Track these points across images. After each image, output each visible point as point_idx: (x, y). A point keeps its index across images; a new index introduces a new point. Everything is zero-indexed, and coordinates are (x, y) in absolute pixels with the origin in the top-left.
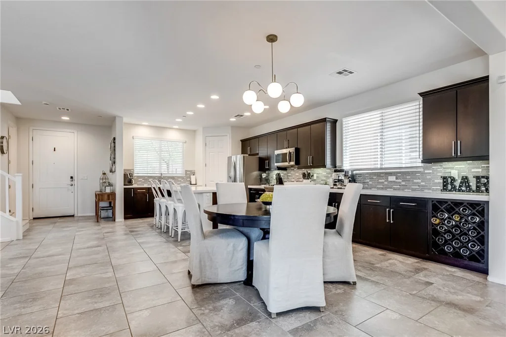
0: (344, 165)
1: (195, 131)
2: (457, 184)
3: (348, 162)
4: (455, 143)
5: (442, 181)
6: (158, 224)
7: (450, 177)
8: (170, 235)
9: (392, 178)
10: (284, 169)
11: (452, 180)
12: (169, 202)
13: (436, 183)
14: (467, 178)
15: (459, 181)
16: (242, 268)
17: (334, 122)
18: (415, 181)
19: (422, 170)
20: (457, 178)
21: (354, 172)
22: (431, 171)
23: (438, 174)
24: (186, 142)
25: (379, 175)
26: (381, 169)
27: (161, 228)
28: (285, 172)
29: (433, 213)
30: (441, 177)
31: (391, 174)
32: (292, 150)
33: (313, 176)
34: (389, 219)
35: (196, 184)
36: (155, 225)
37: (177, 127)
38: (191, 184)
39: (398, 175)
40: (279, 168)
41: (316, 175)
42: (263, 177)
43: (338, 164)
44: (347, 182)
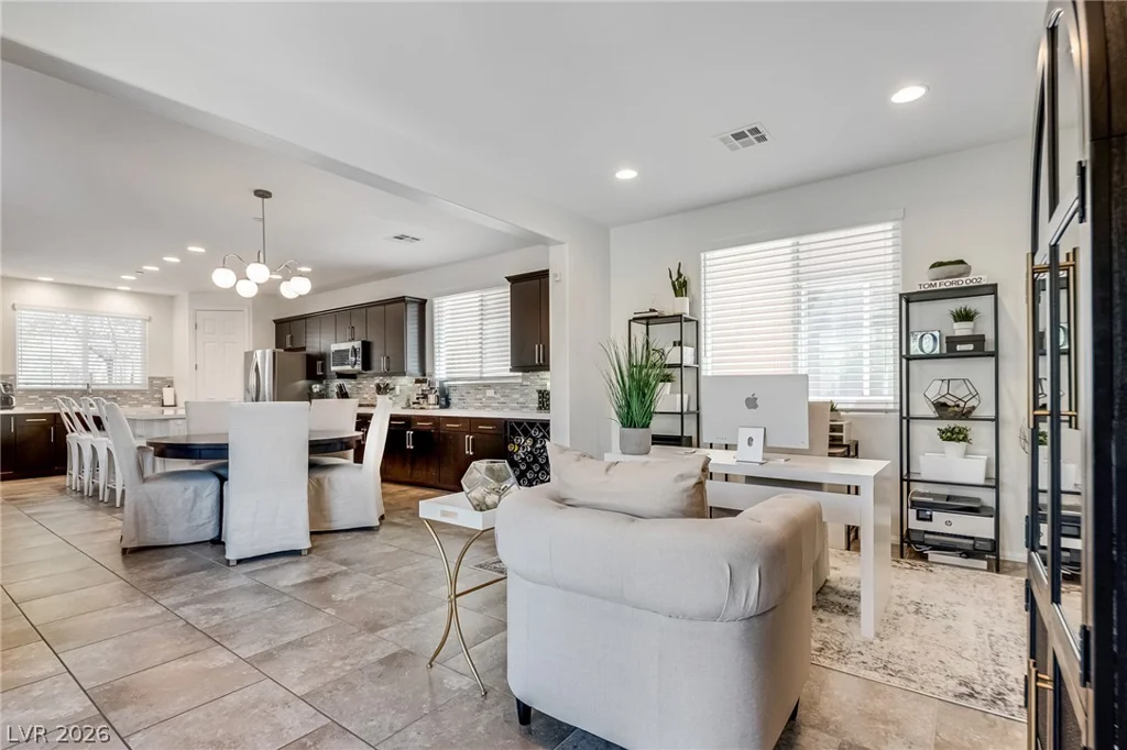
0: (437, 372)
1: (172, 298)
3: (443, 368)
4: (538, 347)
5: (538, 396)
6: (76, 484)
8: (101, 499)
9: (490, 393)
10: (352, 376)
12: (99, 439)
13: (534, 399)
16: (209, 522)
17: (422, 303)
18: (513, 396)
19: (520, 381)
21: (446, 383)
22: (528, 383)
23: (535, 387)
24: (150, 320)
25: (476, 387)
26: (481, 378)
27: (82, 491)
28: (353, 382)
30: (538, 390)
31: (488, 386)
32: (357, 344)
33: (393, 389)
34: (469, 449)
35: (175, 406)
36: (70, 487)
37: (128, 288)
38: (163, 406)
39: (496, 387)
40: (341, 375)
41: (398, 388)
42: (315, 390)
43: (428, 371)
44: (432, 398)
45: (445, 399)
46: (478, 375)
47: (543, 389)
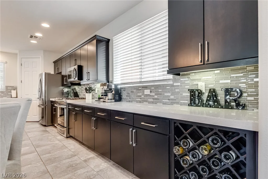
0: (114, 80)
2: (205, 97)
3: (118, 77)
4: (201, 46)
5: (189, 94)
7: (197, 90)
9: (147, 92)
11: (199, 93)
13: (184, 97)
14: (214, 91)
15: (207, 94)
18: (166, 94)
19: (171, 83)
20: (204, 91)
22: (179, 84)
23: (186, 87)
25: (137, 88)
29: (175, 139)
30: (189, 90)
31: (146, 87)
32: (76, 67)
34: (132, 141)
35: (16, 97)
38: (11, 97)
39: (152, 88)
41: (96, 90)
42: (65, 91)
43: (110, 79)
44: (110, 95)
45: (118, 96)
46: (139, 80)
47: (194, 88)
